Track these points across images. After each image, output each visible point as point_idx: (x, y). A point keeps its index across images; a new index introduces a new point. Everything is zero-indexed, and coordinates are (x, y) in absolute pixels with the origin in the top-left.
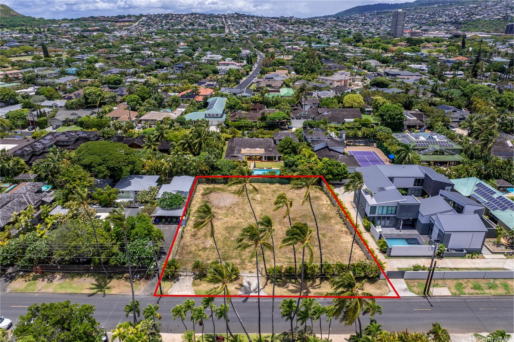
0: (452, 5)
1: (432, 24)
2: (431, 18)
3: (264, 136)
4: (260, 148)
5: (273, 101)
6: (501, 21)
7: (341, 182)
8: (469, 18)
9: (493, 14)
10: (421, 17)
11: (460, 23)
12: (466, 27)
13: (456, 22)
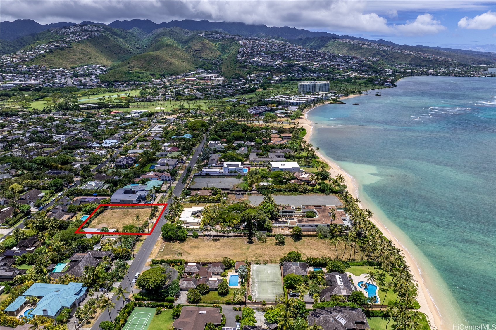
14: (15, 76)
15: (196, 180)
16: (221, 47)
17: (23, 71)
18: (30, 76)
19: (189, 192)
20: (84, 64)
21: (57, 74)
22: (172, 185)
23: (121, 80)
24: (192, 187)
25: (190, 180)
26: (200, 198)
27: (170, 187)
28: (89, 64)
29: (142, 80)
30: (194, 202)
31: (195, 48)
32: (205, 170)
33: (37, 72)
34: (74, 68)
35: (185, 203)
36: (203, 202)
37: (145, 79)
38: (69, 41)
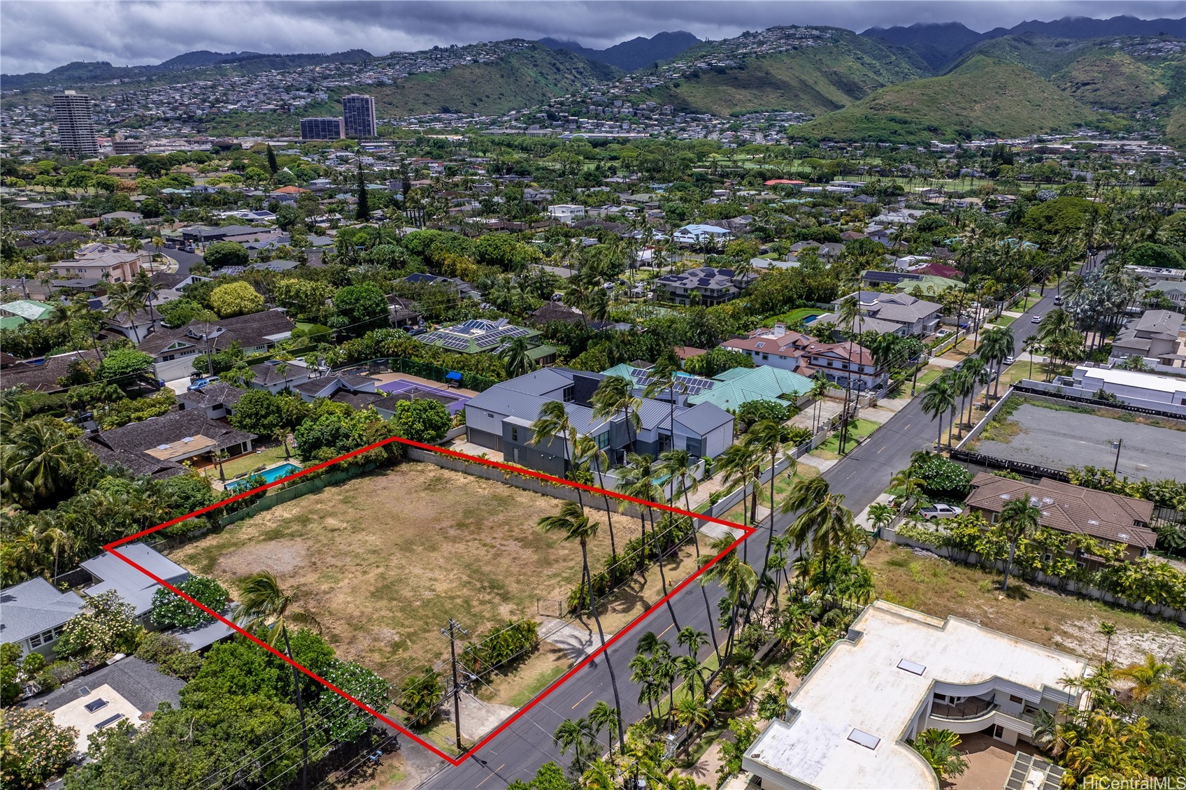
0: (152, 80)
1: (138, 124)
2: (125, 109)
3: (140, 414)
4: (192, 435)
5: (25, 337)
6: (279, 115)
7: (445, 440)
8: (215, 110)
9: (257, 101)
10: (98, 109)
11: (201, 121)
12: (214, 128)
13: (190, 117)
14: (603, 125)
15: (1027, 414)
16: (1170, 73)
17: (622, 115)
18: (633, 126)
19: (960, 481)
20: (763, 109)
21: (694, 124)
22: (864, 414)
23: (843, 137)
24: (985, 449)
25: (986, 408)
26: (1040, 546)
27: (846, 421)
28: (776, 108)
29: (899, 139)
30: (983, 565)
31: (1082, 77)
32: (1093, 372)
33: (651, 119)
34: (737, 117)
35: (902, 553)
36: (1061, 589)
37: (910, 138)
38: (741, 54)
